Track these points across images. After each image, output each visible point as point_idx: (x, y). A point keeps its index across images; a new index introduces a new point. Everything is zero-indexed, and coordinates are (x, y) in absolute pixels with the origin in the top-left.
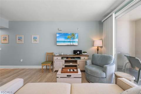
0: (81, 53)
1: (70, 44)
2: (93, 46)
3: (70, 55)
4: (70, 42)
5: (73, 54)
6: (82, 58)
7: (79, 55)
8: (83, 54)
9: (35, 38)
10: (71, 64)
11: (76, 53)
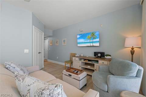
0: (104, 56)
4: (90, 42)
9: (64, 41)
10: (89, 67)
11: (97, 56)
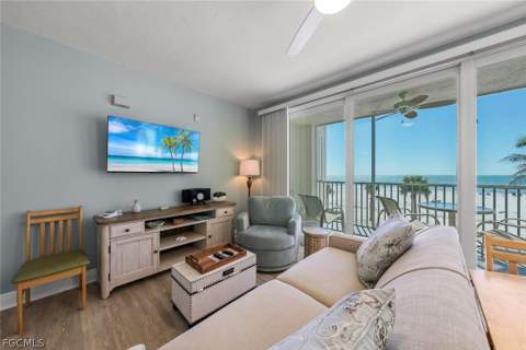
0: (209, 198)
1: (171, 170)
2: (238, 173)
3: (171, 209)
5: (182, 204)
6: (220, 212)
7: (204, 204)
8: (216, 199)
11: (194, 200)
